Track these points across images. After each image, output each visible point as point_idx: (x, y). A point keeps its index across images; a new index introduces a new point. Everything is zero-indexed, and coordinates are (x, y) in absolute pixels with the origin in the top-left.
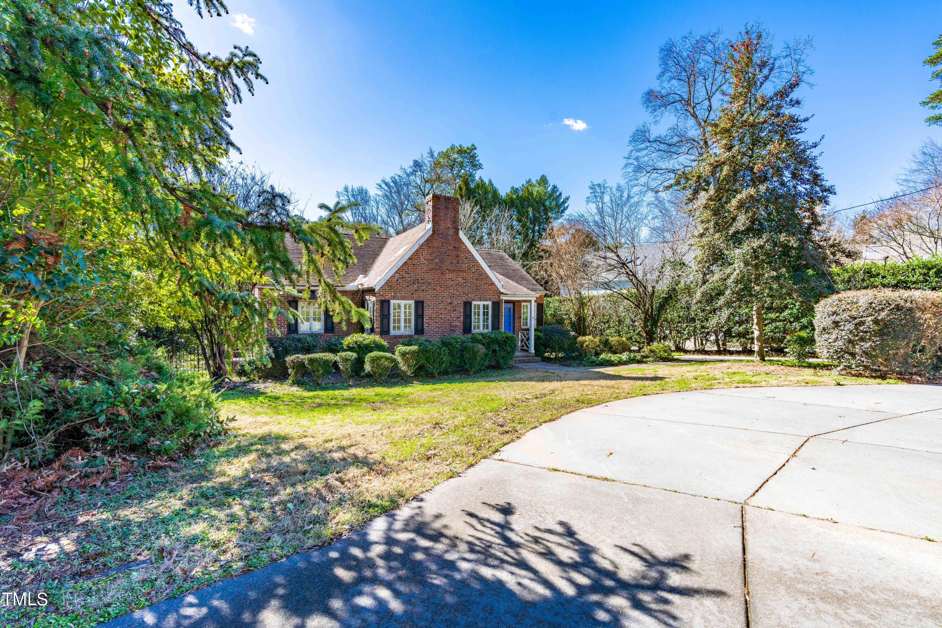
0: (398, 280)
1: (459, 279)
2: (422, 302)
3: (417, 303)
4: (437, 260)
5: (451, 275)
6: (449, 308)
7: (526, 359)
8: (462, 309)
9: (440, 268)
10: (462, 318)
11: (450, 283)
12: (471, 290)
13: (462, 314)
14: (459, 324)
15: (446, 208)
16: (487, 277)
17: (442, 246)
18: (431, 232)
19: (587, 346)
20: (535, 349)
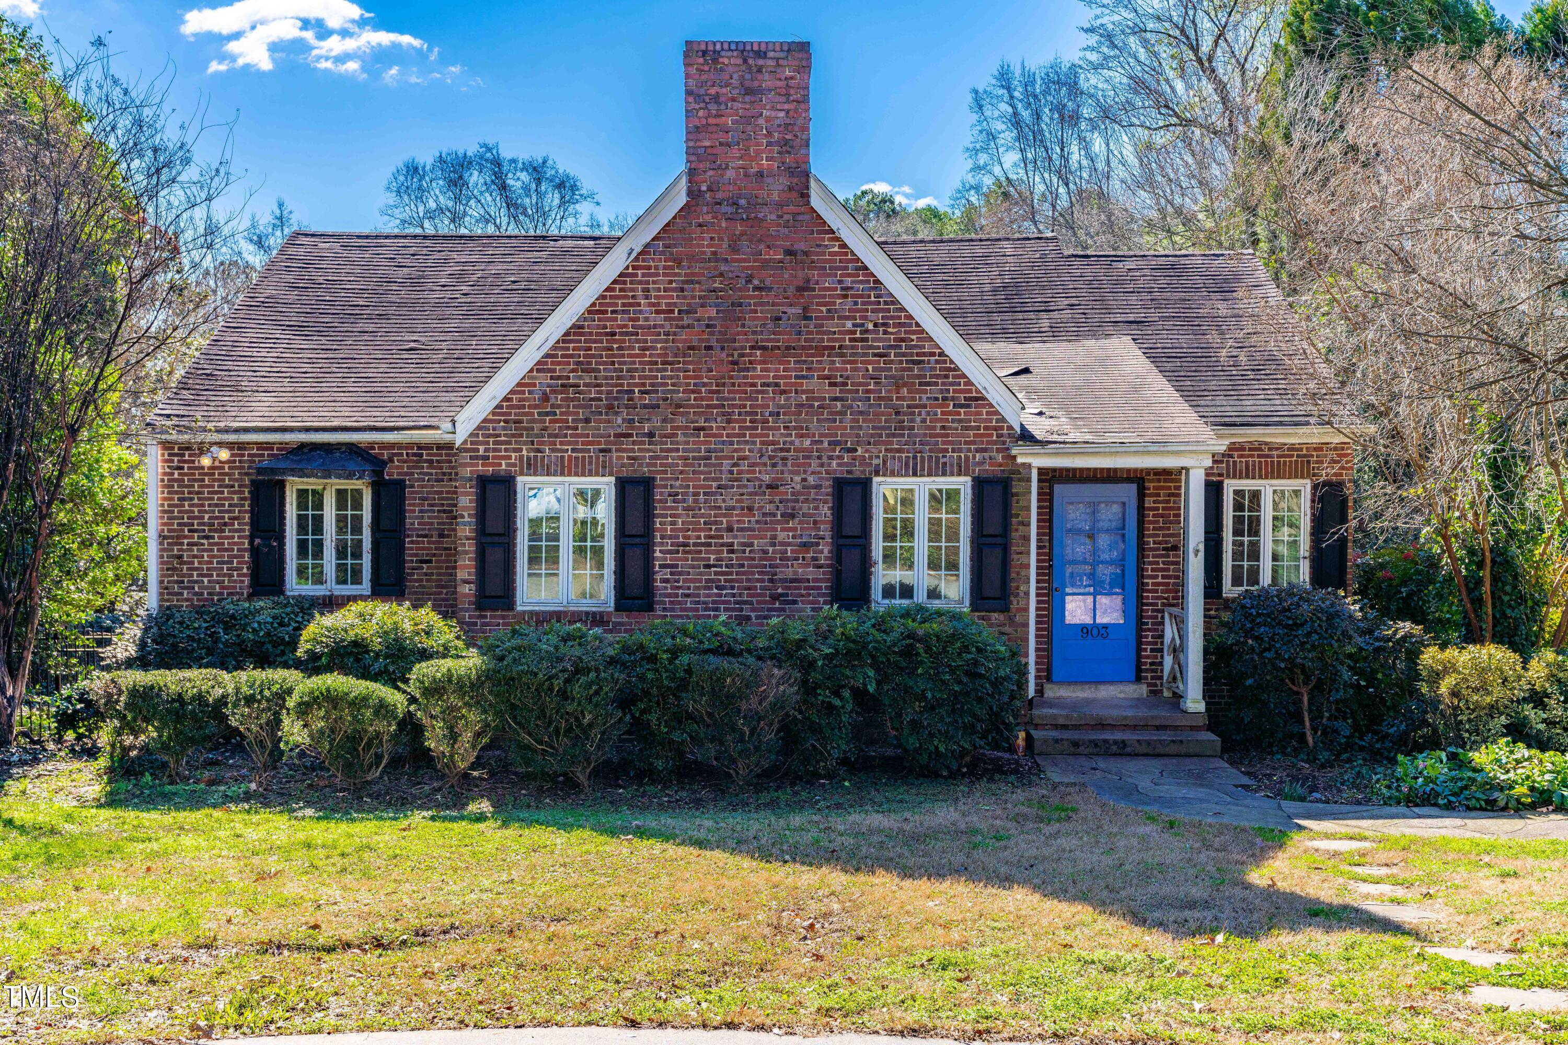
0: (545, 398)
1: (814, 383)
2: (647, 484)
3: (623, 486)
4: (713, 312)
5: (775, 370)
6: (763, 503)
7: (1154, 736)
8: (826, 511)
9: (727, 342)
10: (825, 550)
11: (772, 401)
12: (867, 429)
13: (825, 531)
14: (810, 573)
15: (749, 91)
16: (951, 370)
17: (734, 249)
18: (681, 199)
19: (1455, 694)
20: (1208, 693)
